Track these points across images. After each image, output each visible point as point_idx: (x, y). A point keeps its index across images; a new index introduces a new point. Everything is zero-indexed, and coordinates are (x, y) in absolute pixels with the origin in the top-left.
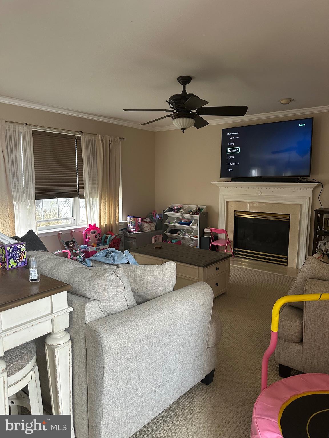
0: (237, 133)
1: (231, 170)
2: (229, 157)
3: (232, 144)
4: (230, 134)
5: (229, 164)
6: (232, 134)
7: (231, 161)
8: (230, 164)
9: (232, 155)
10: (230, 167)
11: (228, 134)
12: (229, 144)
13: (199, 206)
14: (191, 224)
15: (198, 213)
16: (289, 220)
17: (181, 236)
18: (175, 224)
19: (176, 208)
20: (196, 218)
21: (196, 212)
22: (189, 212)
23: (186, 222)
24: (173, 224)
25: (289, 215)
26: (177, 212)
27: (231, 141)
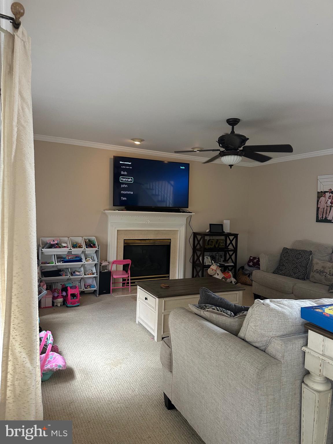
0: (130, 163)
1: (125, 199)
2: (123, 186)
3: (125, 173)
4: (122, 163)
5: (122, 192)
6: (125, 163)
7: (124, 189)
8: (124, 193)
9: (125, 184)
10: (124, 195)
11: (120, 162)
12: (122, 173)
13: (86, 238)
14: (84, 260)
15: (93, 246)
16: (169, 244)
17: (70, 277)
18: (58, 264)
19: (56, 242)
20: (90, 251)
21: (90, 244)
22: (75, 246)
23: (73, 258)
24: (56, 263)
25: (170, 239)
26: (60, 248)
27: (124, 170)
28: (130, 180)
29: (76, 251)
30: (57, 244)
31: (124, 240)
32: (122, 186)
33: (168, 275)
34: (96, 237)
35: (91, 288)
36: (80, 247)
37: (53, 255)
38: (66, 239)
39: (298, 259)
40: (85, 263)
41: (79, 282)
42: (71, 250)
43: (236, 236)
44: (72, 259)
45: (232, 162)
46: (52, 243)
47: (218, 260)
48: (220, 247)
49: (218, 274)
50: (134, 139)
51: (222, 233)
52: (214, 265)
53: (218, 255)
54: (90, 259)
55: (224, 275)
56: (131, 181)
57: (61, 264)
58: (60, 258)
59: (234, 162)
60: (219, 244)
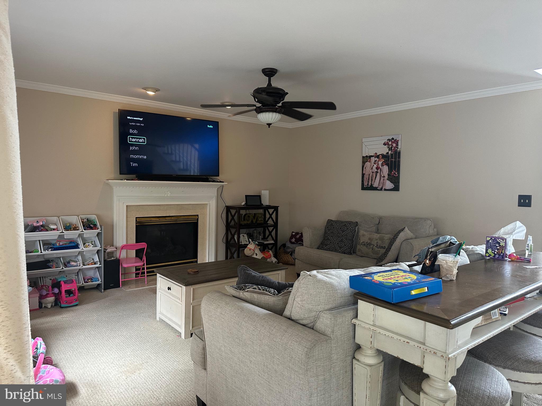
0: (141, 119)
1: (136, 165)
3: (135, 132)
4: (131, 118)
5: (131, 156)
6: (134, 118)
7: (134, 152)
8: (134, 157)
9: (136, 145)
10: (134, 160)
11: (128, 118)
12: (131, 131)
13: (83, 217)
14: (81, 246)
15: (95, 227)
16: (196, 221)
17: (63, 269)
18: (45, 252)
19: (41, 224)
20: (90, 234)
21: (89, 225)
22: (68, 228)
23: (65, 244)
24: (42, 251)
25: (198, 215)
26: (47, 230)
27: (134, 128)
28: (142, 140)
29: (70, 235)
30: (42, 226)
31: (136, 218)
32: (131, 148)
33: (196, 260)
34: (98, 216)
35: (93, 282)
36: (76, 229)
37: (36, 241)
38: (55, 219)
39: (343, 231)
40: (83, 249)
41: (76, 275)
42: (64, 233)
43: (276, 209)
44: (64, 246)
45: (270, 120)
46: (35, 224)
47: (256, 238)
48: (258, 222)
49: (256, 255)
50: (146, 89)
51: (260, 206)
52: (251, 244)
53: (255, 232)
54: (90, 244)
55: (264, 254)
56: (143, 142)
57: (49, 252)
58: (47, 245)
59: (272, 121)
60: (257, 219)
